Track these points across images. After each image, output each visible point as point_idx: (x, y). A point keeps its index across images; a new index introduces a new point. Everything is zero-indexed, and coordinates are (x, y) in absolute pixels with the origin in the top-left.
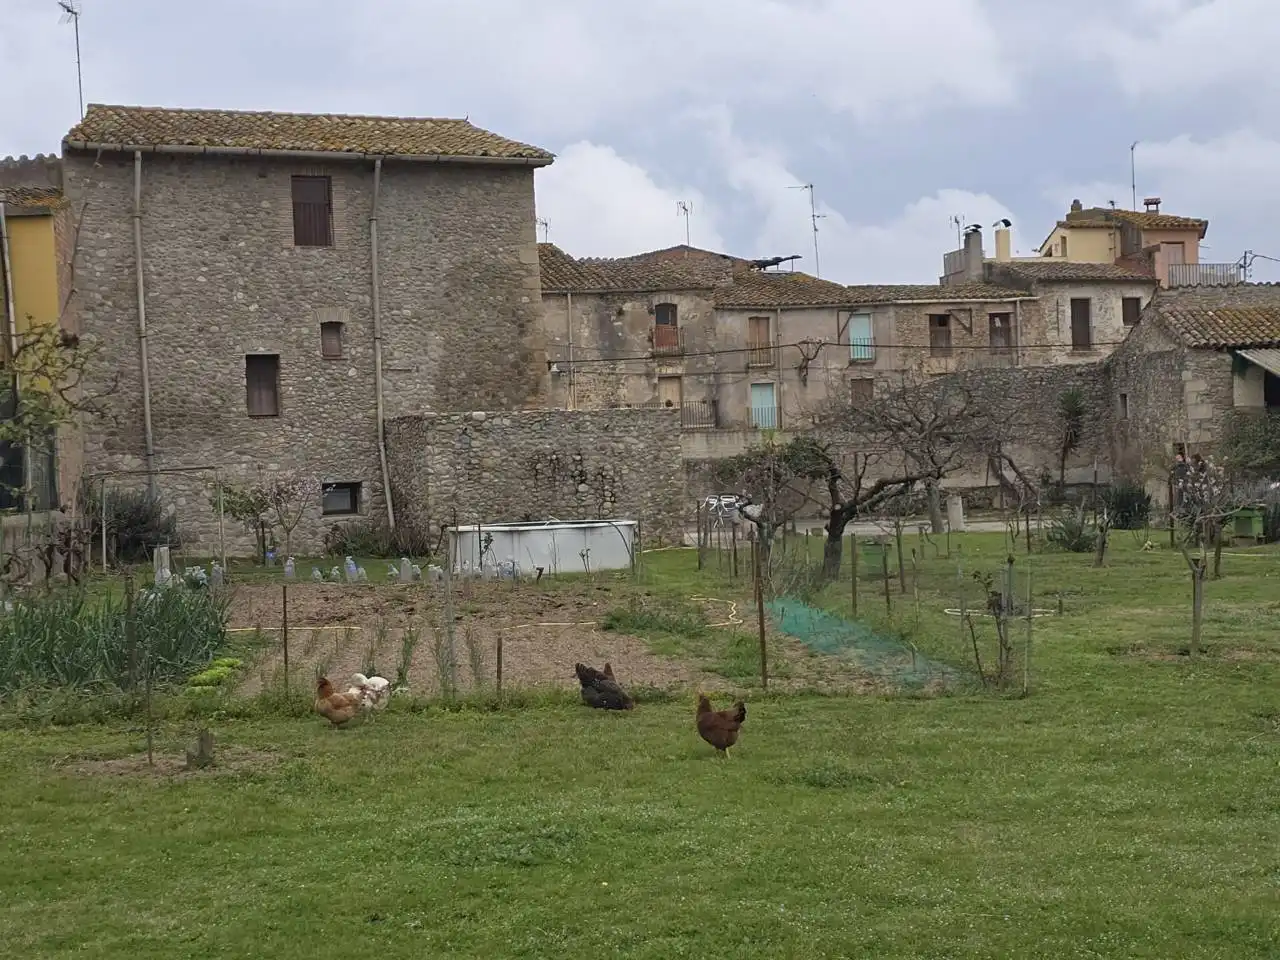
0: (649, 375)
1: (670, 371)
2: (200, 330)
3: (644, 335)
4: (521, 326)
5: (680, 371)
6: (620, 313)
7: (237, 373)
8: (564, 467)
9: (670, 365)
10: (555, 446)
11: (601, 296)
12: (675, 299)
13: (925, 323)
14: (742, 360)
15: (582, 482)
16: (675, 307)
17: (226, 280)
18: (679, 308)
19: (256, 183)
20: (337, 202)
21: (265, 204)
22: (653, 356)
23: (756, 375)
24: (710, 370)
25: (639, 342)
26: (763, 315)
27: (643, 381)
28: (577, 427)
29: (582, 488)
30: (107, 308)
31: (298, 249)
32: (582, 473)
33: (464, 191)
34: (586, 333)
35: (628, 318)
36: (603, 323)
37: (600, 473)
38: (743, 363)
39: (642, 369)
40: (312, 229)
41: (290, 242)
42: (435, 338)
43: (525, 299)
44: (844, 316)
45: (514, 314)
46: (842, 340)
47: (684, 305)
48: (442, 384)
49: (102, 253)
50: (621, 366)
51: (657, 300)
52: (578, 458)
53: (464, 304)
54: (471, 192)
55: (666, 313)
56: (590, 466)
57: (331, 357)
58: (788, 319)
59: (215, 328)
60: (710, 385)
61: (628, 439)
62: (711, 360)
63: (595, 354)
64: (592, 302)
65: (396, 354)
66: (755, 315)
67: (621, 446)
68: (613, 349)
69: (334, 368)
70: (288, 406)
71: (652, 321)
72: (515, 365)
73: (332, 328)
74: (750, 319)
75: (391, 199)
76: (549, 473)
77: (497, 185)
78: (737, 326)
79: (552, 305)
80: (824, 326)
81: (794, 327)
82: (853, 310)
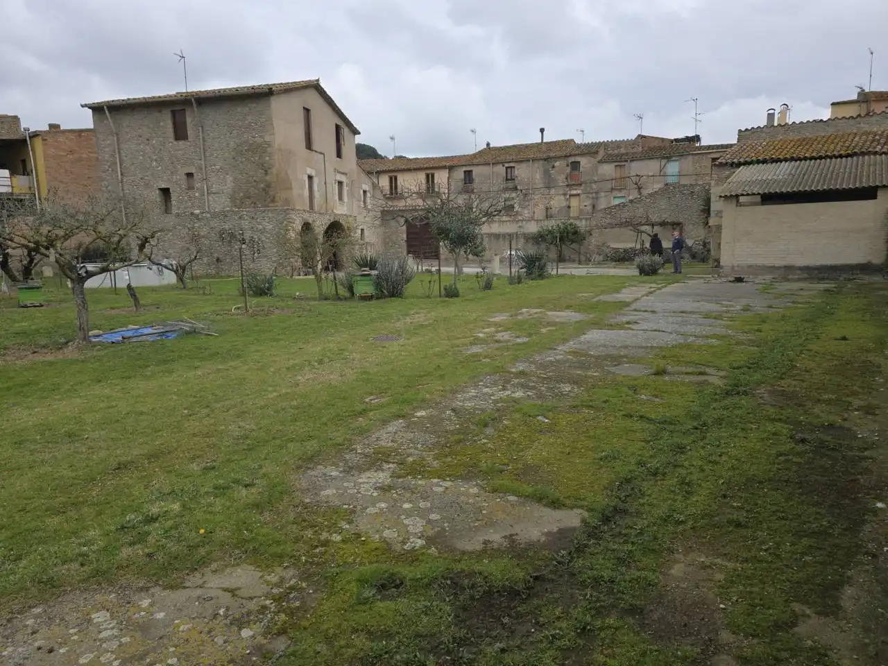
0: (565, 194)
1: (575, 192)
2: (141, 179)
3: (563, 176)
4: (266, 171)
5: (579, 192)
6: (553, 167)
7: (156, 196)
8: (235, 237)
9: (576, 189)
10: (231, 226)
11: (545, 160)
12: (578, 159)
13: (709, 163)
14: (609, 185)
15: (244, 243)
16: (579, 162)
17: (149, 157)
18: (581, 163)
19: (157, 114)
20: (189, 120)
21: (162, 124)
22: (568, 186)
23: (616, 192)
24: (594, 191)
25: (561, 180)
26: (623, 164)
27: (562, 197)
28: (240, 218)
29: (244, 246)
30: (110, 172)
31: (175, 143)
32: (243, 240)
33: (239, 110)
34: (538, 176)
35: (557, 169)
36: (546, 173)
37: (252, 239)
38: (610, 186)
39: (562, 192)
40: (180, 133)
41: (172, 140)
42: (229, 178)
43: (267, 158)
44: (664, 162)
45: (263, 166)
46: (662, 174)
47: (584, 162)
48: (233, 199)
49: (106, 149)
50: (553, 191)
51: (572, 159)
52: (241, 232)
53: (242, 162)
54: (241, 110)
55: (575, 166)
56: (247, 236)
57: (190, 188)
58: (635, 165)
59: (146, 178)
60: (593, 198)
61: (264, 223)
62: (594, 186)
63: (542, 185)
64: (541, 162)
65: (214, 186)
66: (617, 164)
67: (261, 227)
68: (549, 184)
69: (190, 193)
70: (175, 210)
71: (568, 170)
72: (264, 190)
73: (190, 175)
74: (616, 166)
75: (210, 117)
76: (229, 239)
77: (254, 105)
78: (608, 170)
79: (524, 165)
80: (652, 166)
81: (636, 168)
82: (669, 158)
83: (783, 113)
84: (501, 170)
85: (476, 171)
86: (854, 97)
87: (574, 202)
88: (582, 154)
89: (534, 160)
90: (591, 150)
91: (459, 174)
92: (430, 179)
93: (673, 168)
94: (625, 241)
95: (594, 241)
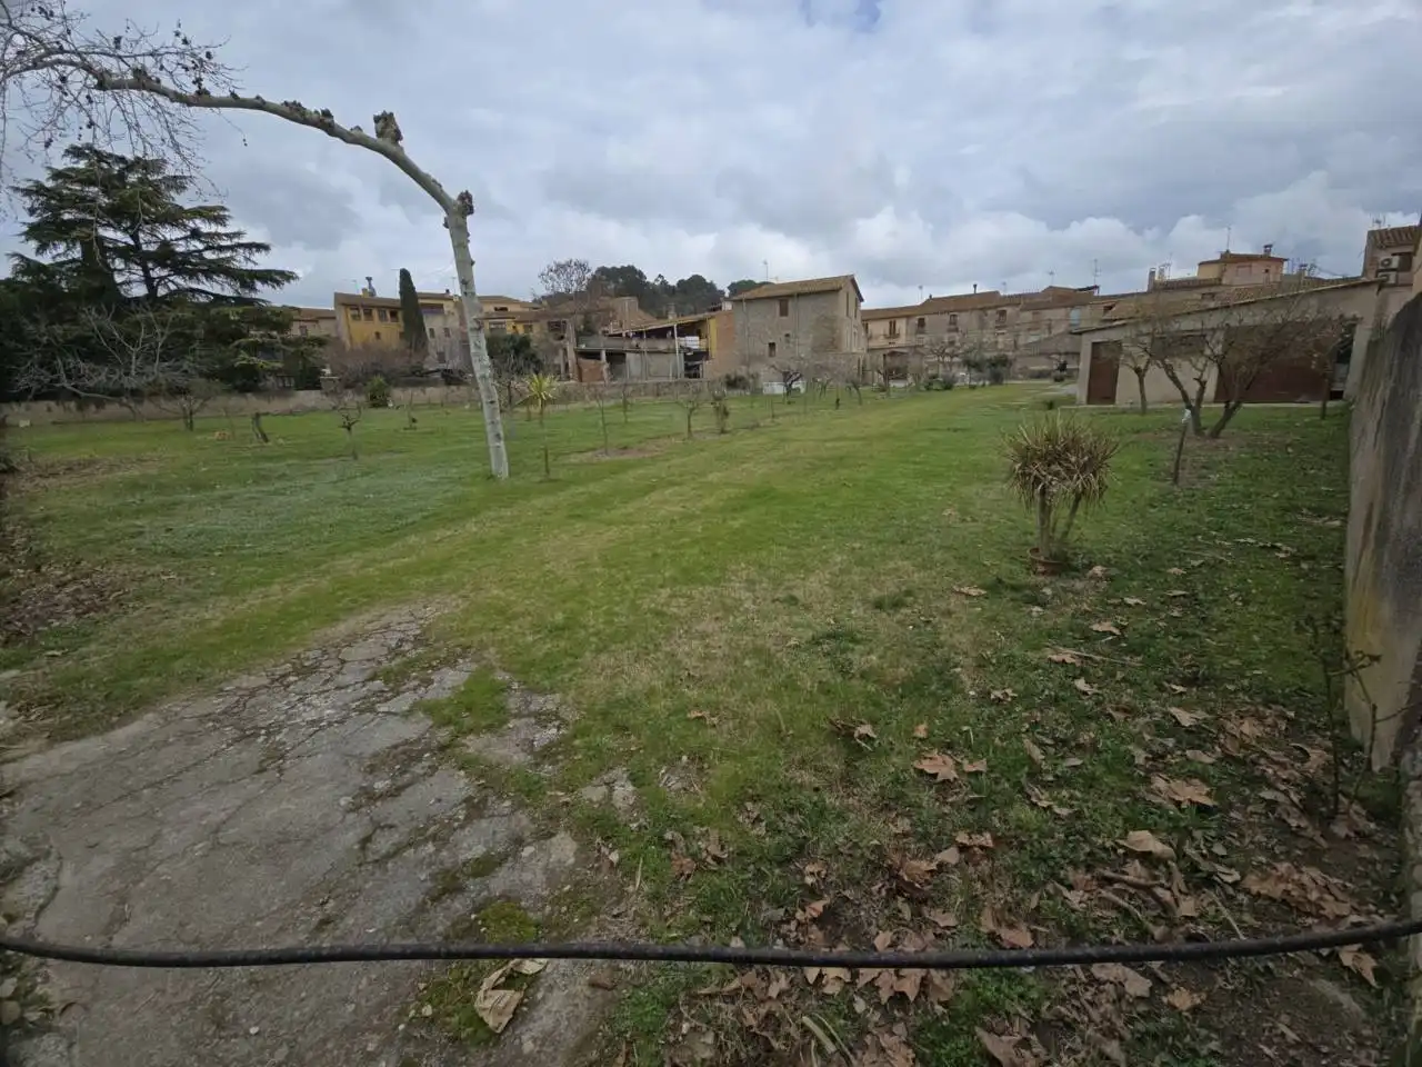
0: (994, 333)
1: (1001, 332)
3: (994, 321)
5: (1005, 331)
6: (986, 314)
9: (1002, 330)
11: (981, 309)
12: (1004, 307)
13: (1102, 308)
14: (1027, 326)
16: (1006, 311)
19: (771, 302)
20: (790, 305)
21: (773, 307)
22: (996, 327)
23: (1033, 332)
24: (1016, 331)
25: (992, 323)
26: (1038, 311)
27: (992, 335)
34: (974, 322)
35: (989, 316)
36: (981, 319)
38: (1028, 328)
39: (991, 332)
40: (784, 312)
41: (779, 316)
44: (1069, 309)
46: (1067, 319)
47: (1009, 310)
50: (985, 331)
51: (1001, 309)
55: (1003, 313)
58: (1047, 312)
60: (1015, 336)
62: (1016, 328)
63: (977, 327)
64: (976, 309)
66: (1034, 311)
68: (983, 326)
71: (997, 316)
74: (1033, 313)
78: (1028, 316)
79: (963, 314)
80: (1060, 313)
81: (1048, 314)
82: (1072, 307)
83: (1162, 271)
84: (947, 318)
85: (927, 319)
86: (1218, 257)
87: (1000, 339)
88: (1008, 305)
89: (973, 309)
90: (1014, 301)
91: (915, 321)
92: (893, 326)
93: (1075, 314)
94: (1042, 366)
95: (1018, 366)
